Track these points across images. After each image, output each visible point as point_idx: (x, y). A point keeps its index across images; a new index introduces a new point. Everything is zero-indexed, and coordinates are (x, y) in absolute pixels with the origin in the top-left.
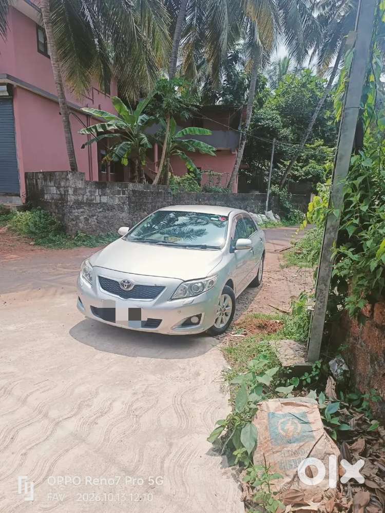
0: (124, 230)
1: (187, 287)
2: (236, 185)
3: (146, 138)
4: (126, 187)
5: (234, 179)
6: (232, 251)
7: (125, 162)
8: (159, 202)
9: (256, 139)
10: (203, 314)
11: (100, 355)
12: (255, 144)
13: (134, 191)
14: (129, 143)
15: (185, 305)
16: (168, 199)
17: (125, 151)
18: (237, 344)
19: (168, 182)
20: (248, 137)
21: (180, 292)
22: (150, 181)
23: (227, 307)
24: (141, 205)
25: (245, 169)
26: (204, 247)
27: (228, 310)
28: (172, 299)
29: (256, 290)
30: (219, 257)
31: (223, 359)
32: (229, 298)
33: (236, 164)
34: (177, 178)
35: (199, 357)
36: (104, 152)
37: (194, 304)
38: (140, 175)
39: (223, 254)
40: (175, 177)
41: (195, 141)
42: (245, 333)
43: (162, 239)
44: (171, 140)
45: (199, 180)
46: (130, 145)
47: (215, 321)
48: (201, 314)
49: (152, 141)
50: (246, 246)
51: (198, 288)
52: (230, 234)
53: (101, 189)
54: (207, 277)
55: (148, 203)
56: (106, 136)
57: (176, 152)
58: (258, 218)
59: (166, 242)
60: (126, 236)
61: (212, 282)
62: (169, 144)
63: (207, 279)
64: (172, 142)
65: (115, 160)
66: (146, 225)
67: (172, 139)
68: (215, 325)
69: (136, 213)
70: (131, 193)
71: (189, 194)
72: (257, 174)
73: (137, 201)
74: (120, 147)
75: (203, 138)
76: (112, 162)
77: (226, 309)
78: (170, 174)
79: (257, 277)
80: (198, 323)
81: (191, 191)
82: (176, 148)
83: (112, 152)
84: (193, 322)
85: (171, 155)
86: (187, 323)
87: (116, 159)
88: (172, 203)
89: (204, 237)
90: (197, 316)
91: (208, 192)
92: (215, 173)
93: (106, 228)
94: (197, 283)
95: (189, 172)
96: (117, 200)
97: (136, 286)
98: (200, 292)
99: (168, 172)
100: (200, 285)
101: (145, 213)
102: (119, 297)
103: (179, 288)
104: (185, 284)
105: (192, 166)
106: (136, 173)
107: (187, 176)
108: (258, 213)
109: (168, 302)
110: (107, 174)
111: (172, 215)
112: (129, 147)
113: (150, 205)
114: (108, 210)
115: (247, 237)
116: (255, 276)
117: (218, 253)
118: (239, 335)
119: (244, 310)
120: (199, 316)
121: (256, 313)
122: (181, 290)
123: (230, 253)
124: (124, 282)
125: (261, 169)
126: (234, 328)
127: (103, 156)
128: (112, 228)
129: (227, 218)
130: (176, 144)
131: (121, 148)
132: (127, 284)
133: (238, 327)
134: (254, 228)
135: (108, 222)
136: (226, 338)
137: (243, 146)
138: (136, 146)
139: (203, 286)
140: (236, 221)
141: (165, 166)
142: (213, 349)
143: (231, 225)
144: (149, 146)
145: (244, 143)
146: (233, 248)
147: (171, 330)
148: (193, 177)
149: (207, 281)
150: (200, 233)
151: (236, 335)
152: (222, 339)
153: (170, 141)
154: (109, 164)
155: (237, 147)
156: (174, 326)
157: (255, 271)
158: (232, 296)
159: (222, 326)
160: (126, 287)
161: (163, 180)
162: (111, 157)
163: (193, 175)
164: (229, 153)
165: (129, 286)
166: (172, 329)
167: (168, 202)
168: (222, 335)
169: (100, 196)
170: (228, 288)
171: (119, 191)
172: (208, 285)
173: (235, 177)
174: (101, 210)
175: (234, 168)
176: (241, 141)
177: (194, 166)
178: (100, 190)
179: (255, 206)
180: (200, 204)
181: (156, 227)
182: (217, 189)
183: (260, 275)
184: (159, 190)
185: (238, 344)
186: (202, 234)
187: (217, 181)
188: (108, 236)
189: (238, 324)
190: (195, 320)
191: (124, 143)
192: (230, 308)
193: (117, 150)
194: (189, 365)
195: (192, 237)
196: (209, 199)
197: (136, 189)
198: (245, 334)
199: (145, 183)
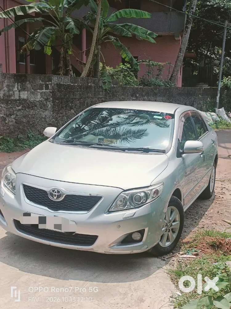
0: (51, 131)
1: (128, 197)
2: (180, 77)
3: (72, 23)
4: (50, 80)
5: (178, 71)
6: (179, 155)
7: (48, 51)
8: (88, 97)
9: (203, 21)
10: (146, 230)
11: (26, 277)
12: (203, 28)
13: (59, 86)
14: (53, 28)
15: (126, 218)
16: (99, 94)
17: (48, 38)
18: (186, 266)
19: (99, 74)
20: (194, 19)
21: (119, 203)
22: (78, 73)
23: (174, 221)
24: (67, 102)
25: (192, 58)
26: (146, 151)
27: (175, 225)
28: (109, 212)
29: (207, 203)
30: (165, 162)
31: (171, 283)
32: (176, 211)
33: (180, 52)
34: (109, 70)
35: (142, 281)
36: (22, 40)
37: (135, 218)
38: (66, 66)
39: (169, 159)
40: (107, 68)
41: (131, 26)
42: (196, 253)
43: (97, 141)
44: (103, 24)
45: (135, 71)
46: (54, 30)
47: (160, 238)
48: (144, 230)
49: (79, 25)
50: (195, 150)
51: (140, 198)
52: (177, 135)
53: (20, 82)
54: (151, 186)
55: (75, 99)
56: (26, 20)
57: (108, 38)
58: (208, 117)
59: (102, 145)
60: (54, 138)
61: (157, 192)
62: (101, 29)
63: (150, 188)
64: (104, 26)
65: (36, 49)
66: (74, 126)
67: (104, 22)
68: (160, 243)
69: (61, 111)
70: (56, 87)
71: (124, 89)
72: (205, 64)
73: (63, 97)
74: (42, 33)
75: (140, 21)
76: (32, 51)
77: (173, 224)
78: (101, 65)
79: (208, 187)
80: (140, 240)
81: (126, 84)
82: (109, 33)
83: (32, 39)
84: (135, 239)
85: (103, 43)
86: (128, 240)
87: (38, 48)
88: (103, 99)
89: (144, 138)
90: (139, 232)
91: (147, 85)
92: (155, 63)
93: (26, 129)
94: (140, 192)
95: (124, 61)
96: (39, 96)
97: (67, 196)
98: (142, 203)
99: (99, 62)
100: (143, 194)
101: (72, 111)
102: (47, 208)
103: (118, 198)
104: (124, 194)
105: (127, 55)
106: (61, 64)
107: (122, 66)
108: (207, 111)
109: (105, 215)
110: (26, 65)
111: (105, 113)
112: (53, 32)
113: (78, 102)
114: (29, 108)
115: (196, 139)
116: (206, 185)
117: (163, 157)
118: (188, 256)
119: (194, 226)
120: (142, 232)
121: (208, 230)
122: (121, 201)
123: (178, 157)
124: (53, 191)
125: (210, 57)
126: (182, 247)
127: (22, 44)
128: (33, 129)
129: (172, 116)
130: (108, 29)
131: (44, 34)
132: (56, 194)
133: (187, 246)
134: (204, 128)
135: (29, 122)
136: (174, 258)
137: (189, 30)
138: (62, 31)
139: (147, 196)
140: (183, 119)
141: (95, 55)
142: (158, 271)
143: (177, 124)
144: (76, 31)
145: (190, 26)
146: (180, 152)
147: (109, 249)
148: (128, 68)
149: (151, 190)
150: (139, 134)
151: (185, 256)
152: (169, 259)
153: (101, 25)
154: (29, 53)
155: (182, 33)
156: (113, 243)
157: (206, 179)
158: (180, 208)
159: (168, 244)
160: (55, 198)
161: (93, 72)
162: (32, 44)
163: (129, 66)
164: (171, 39)
165: (59, 197)
166: (110, 246)
167: (98, 98)
168: (168, 256)
169: (19, 91)
170: (176, 199)
171: (41, 85)
172: (152, 195)
173: (178, 68)
174: (20, 108)
175: (178, 57)
176: (186, 24)
177: (130, 55)
178: (19, 84)
179: (203, 103)
180: (137, 99)
181: (86, 128)
182: (158, 82)
183: (212, 184)
184: (88, 83)
185: (188, 266)
186: (142, 135)
187: (157, 72)
188: (28, 138)
189: (187, 243)
190: (137, 237)
191: (48, 28)
192: (178, 222)
193: (39, 36)
194: (130, 289)
195: (129, 139)
196: (148, 94)
197: (62, 83)
198: (197, 255)
199: (71, 76)
